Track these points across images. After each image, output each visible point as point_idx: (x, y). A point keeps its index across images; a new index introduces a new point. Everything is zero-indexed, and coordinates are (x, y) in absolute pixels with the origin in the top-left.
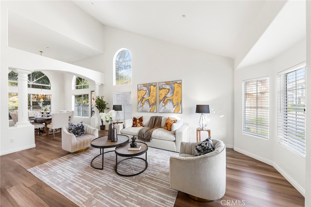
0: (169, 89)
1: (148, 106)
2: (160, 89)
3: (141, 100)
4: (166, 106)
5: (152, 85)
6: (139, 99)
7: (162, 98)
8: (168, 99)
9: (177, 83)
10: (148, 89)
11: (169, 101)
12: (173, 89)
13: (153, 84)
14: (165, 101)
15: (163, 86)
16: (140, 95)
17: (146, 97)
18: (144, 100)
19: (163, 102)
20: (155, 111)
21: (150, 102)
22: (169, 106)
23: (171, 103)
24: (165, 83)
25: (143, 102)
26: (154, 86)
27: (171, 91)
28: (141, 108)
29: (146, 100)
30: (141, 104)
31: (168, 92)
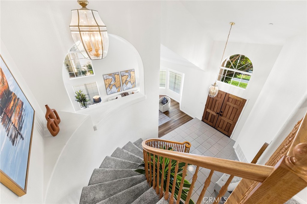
0: (128, 76)
1: (116, 89)
2: (122, 76)
3: (108, 86)
4: (127, 85)
5: (116, 74)
6: (107, 86)
7: (124, 81)
8: (128, 81)
9: (132, 71)
10: (113, 77)
11: (129, 82)
12: (130, 75)
13: (117, 74)
14: (126, 83)
15: (124, 74)
16: (107, 83)
17: (112, 83)
19: (125, 84)
20: (121, 90)
21: (116, 86)
22: (129, 85)
23: (130, 83)
24: (125, 72)
25: (111, 87)
26: (118, 75)
27: (129, 76)
28: (110, 91)
29: (113, 85)
30: (110, 89)
31: (128, 77)
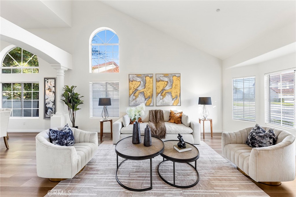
0: (167, 82)
1: (143, 99)
2: (158, 81)
3: (133, 92)
4: (165, 99)
5: (148, 76)
6: (131, 91)
7: (159, 90)
8: (166, 91)
9: (175, 76)
10: (143, 80)
11: (167, 94)
12: (172, 82)
13: (150, 75)
14: (163, 94)
15: (161, 78)
16: (132, 87)
17: (141, 89)
18: (137, 93)
19: (161, 95)
20: (152, 104)
21: (145, 95)
22: (168, 99)
23: (170, 96)
24: (163, 75)
25: (136, 94)
26: (151, 77)
27: (169, 84)
28: (134, 101)
29: (141, 93)
30: (134, 97)
31: (167, 85)
